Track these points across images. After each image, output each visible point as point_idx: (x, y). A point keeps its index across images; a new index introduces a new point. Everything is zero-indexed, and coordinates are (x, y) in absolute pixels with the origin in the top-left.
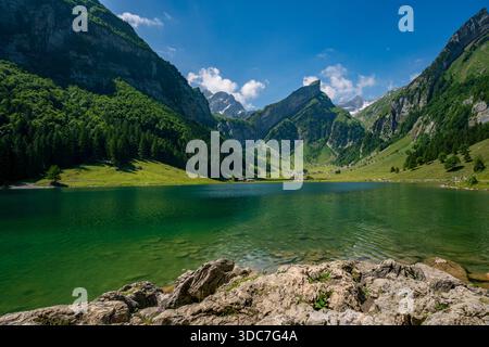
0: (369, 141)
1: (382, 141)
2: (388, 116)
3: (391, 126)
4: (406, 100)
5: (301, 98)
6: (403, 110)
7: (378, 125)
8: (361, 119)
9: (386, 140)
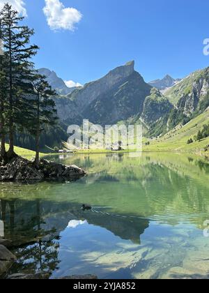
0: (174, 117)
1: (185, 116)
2: (190, 95)
3: (192, 103)
4: (204, 81)
5: (118, 76)
6: (202, 89)
7: (182, 103)
8: (170, 96)
9: (188, 115)
